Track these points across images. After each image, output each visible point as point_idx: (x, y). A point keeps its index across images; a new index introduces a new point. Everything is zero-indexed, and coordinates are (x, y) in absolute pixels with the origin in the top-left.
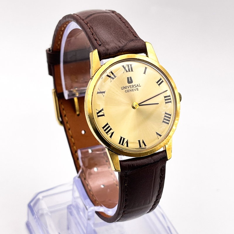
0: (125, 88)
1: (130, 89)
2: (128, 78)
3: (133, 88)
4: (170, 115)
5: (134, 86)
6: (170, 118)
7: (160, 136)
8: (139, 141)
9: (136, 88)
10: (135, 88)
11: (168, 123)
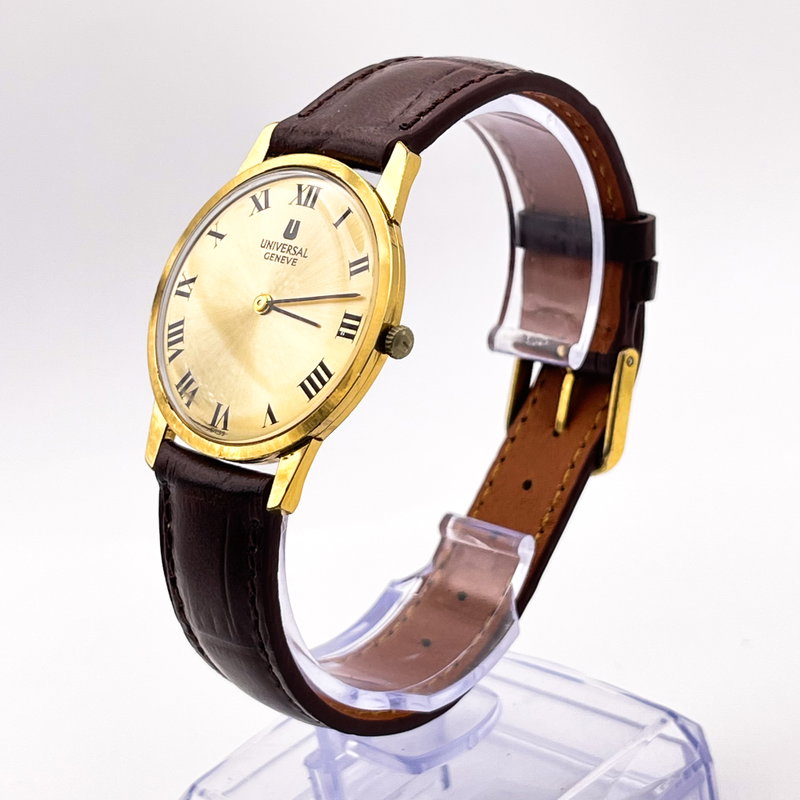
0: (270, 245)
1: (279, 253)
2: (292, 221)
3: (287, 255)
4: (329, 375)
5: (292, 251)
6: (323, 383)
7: (274, 421)
8: (219, 406)
9: (295, 257)
10: (290, 257)
11: (310, 396)
